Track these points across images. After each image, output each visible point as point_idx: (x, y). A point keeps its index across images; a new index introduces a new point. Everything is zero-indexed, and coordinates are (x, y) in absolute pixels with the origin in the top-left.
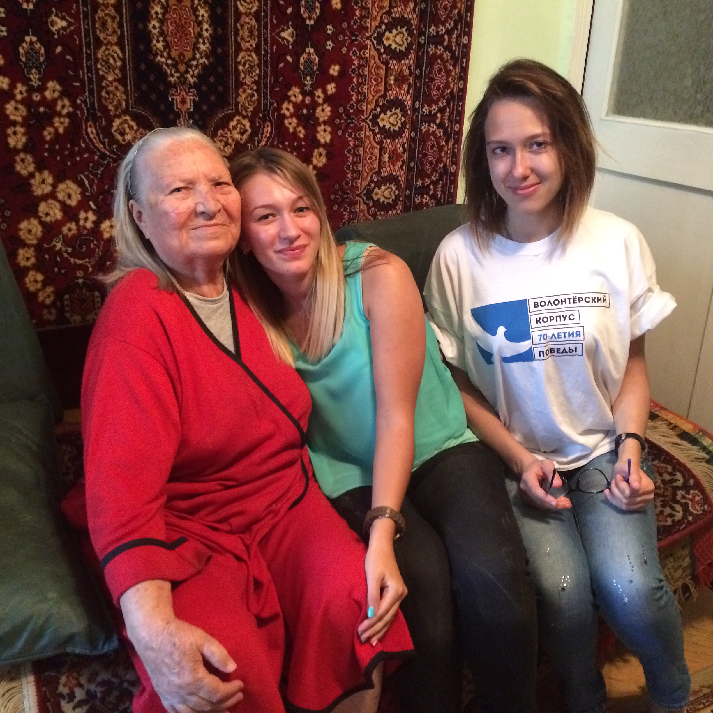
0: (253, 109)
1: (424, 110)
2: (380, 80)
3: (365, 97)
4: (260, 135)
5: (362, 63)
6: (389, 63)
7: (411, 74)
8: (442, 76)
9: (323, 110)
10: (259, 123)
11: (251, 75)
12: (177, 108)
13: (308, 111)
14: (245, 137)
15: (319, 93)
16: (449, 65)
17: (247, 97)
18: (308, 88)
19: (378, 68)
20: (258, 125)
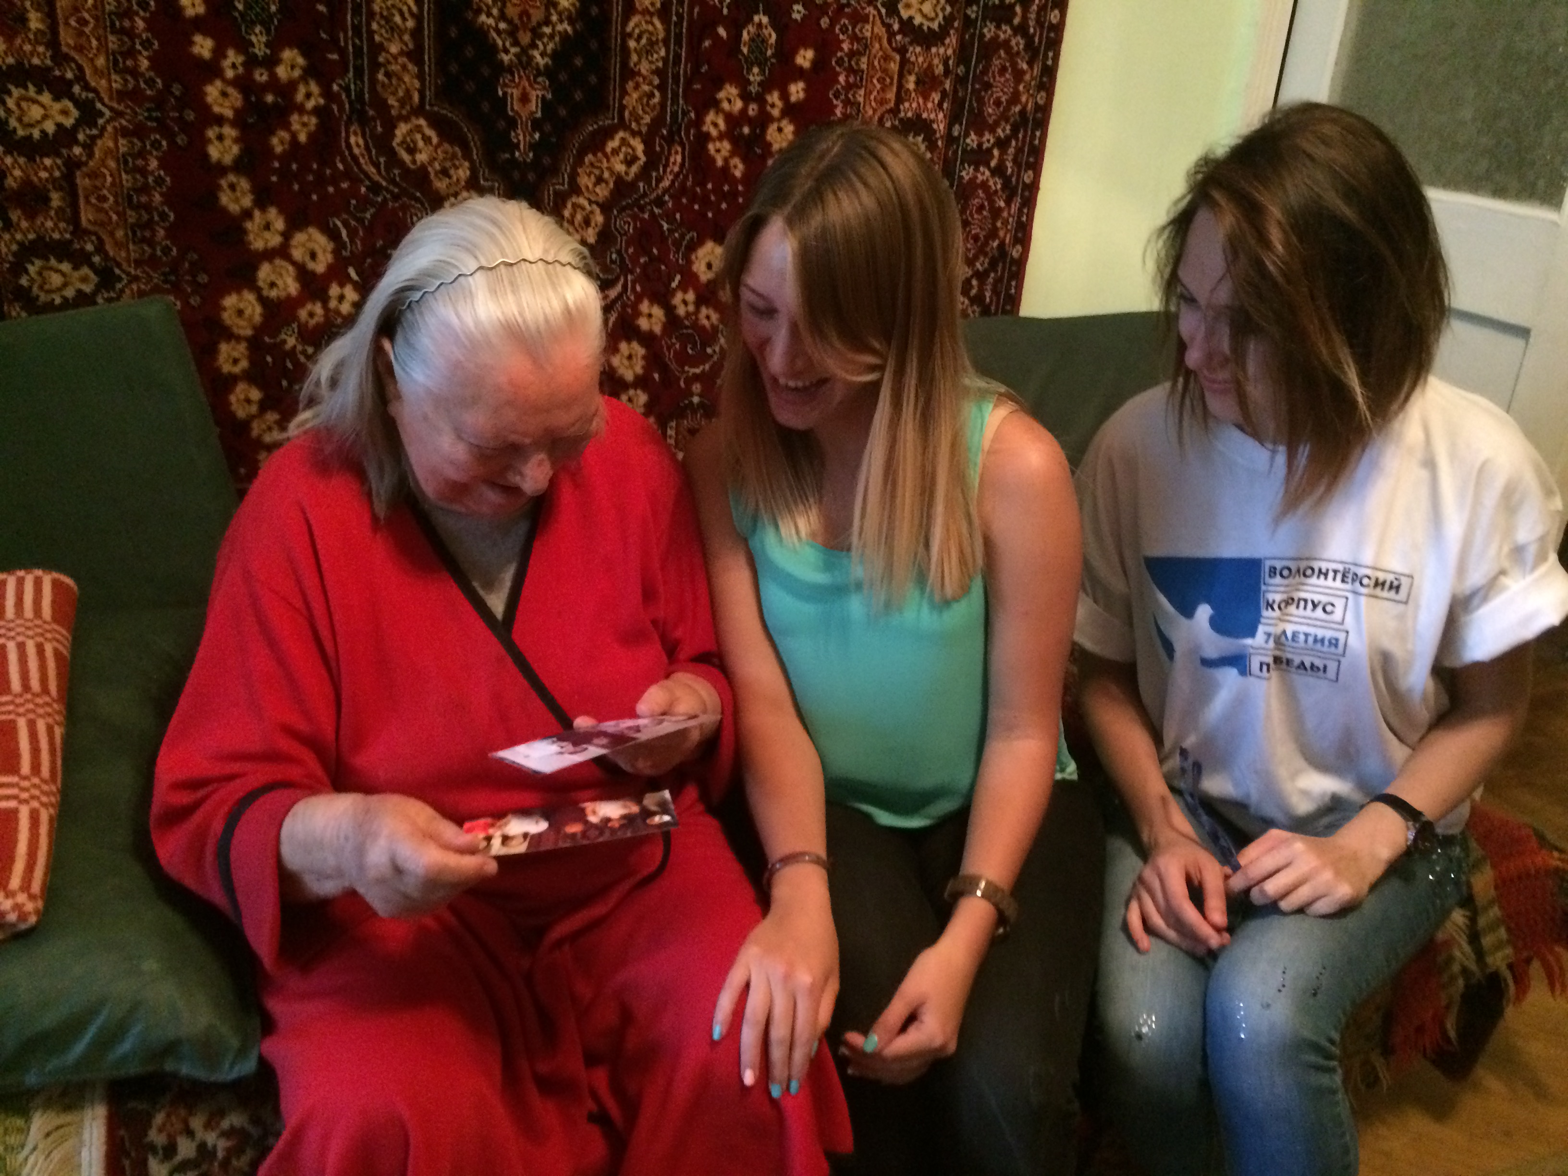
0: (652, 120)
1: (968, 141)
2: (888, 80)
3: (859, 111)
4: (661, 169)
5: (857, 49)
6: (907, 51)
7: (947, 72)
8: (1007, 80)
9: (780, 130)
10: (661, 145)
11: (650, 58)
12: (512, 109)
13: (753, 130)
14: (634, 169)
15: (774, 98)
16: (1019, 61)
17: (640, 99)
18: (754, 89)
19: (886, 58)
20: (658, 149)
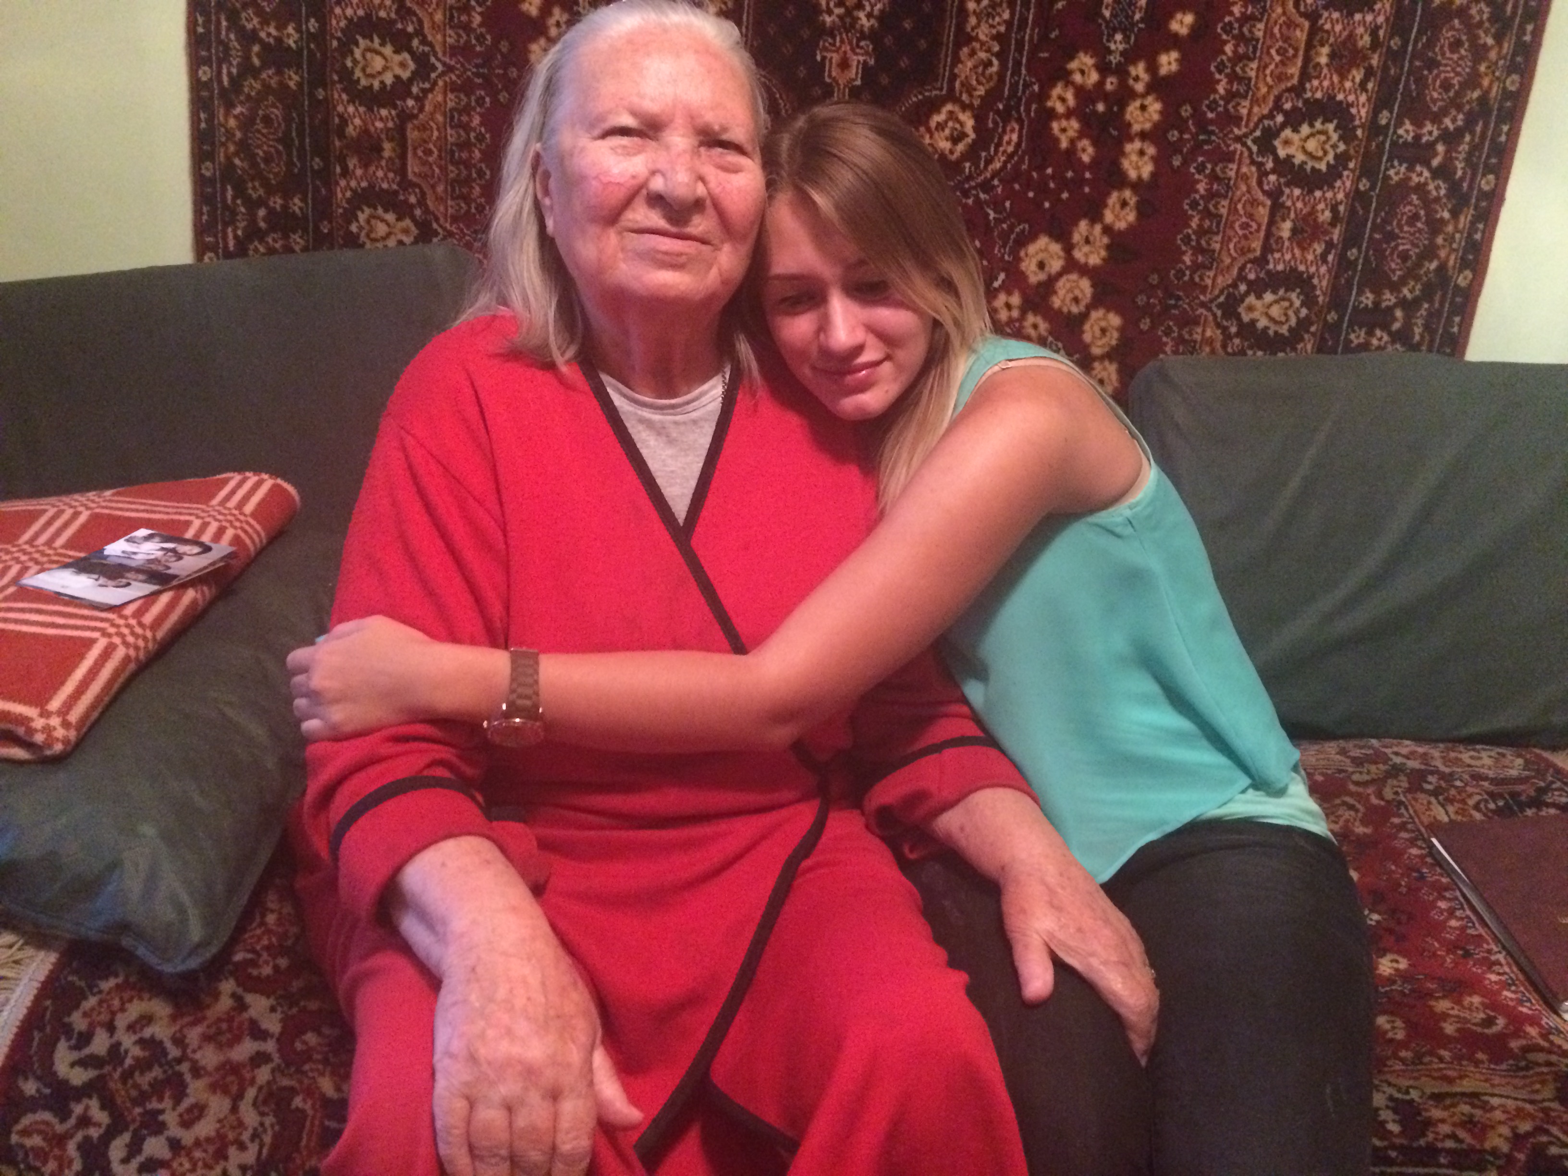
0: (987, 91)
1: (1401, 132)
2: (1291, 52)
3: (1249, 88)
4: (992, 149)
5: (1252, 13)
6: (1320, 16)
7: (1375, 44)
8: (1461, 58)
9: (1143, 108)
10: (996, 123)
11: (990, 21)
12: (830, 76)
13: (1109, 108)
14: (961, 147)
15: (1139, 70)
16: (1482, 35)
17: (975, 67)
18: (1114, 59)
19: (1290, 24)
20: (991, 125)
